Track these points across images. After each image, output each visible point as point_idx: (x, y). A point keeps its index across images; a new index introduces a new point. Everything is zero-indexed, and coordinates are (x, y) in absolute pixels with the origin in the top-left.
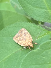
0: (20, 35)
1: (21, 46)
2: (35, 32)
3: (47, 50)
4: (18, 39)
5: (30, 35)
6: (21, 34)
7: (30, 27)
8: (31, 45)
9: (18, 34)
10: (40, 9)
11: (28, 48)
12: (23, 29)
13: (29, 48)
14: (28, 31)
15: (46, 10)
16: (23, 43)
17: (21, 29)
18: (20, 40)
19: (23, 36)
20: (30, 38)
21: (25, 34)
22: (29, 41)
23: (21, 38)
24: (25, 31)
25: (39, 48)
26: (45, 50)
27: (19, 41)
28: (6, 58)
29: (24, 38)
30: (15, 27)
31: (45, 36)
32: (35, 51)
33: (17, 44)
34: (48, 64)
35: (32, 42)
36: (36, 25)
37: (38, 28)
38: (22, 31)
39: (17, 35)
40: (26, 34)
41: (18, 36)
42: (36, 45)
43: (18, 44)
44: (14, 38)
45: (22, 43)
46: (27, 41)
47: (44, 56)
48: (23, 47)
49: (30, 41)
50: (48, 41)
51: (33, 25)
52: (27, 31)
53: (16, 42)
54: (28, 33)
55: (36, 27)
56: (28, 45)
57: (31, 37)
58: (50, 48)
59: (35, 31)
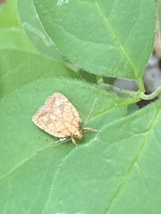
0: (49, 109)
1: (52, 137)
2: (87, 102)
3: (115, 144)
4: (45, 119)
5: (74, 109)
6: (51, 107)
7: (73, 90)
8: (78, 133)
9: (43, 107)
10: (98, 44)
11: (71, 141)
13: (73, 140)
14: (70, 100)
15: (112, 47)
16: (58, 130)
17: (52, 94)
18: (50, 121)
19: (58, 112)
20: (74, 117)
21: (62, 106)
22: (72, 124)
23: (53, 118)
24: (61, 100)
25: (96, 139)
26: (111, 143)
27: (46, 125)
29: (60, 116)
30: (37, 89)
31: (111, 110)
32: (86, 145)
33: (43, 131)
34: (119, 175)
35: (81, 127)
36: (88, 85)
37: (94, 92)
38: (54, 101)
40: (64, 108)
41: (46, 113)
42: (90, 132)
43: (46, 131)
44: (36, 117)
45: (56, 128)
47: (108, 158)
48: (59, 139)
49: (75, 123)
50: (117, 121)
51: (80, 84)
52: (66, 99)
53: (41, 127)
54: (70, 104)
55: (89, 89)
56: (69, 134)
57: (77, 114)
58: (121, 139)
59: (86, 99)
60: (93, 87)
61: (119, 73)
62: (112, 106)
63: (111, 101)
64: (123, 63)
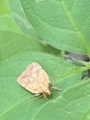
0: (28, 73)
1: (30, 92)
2: (54, 69)
3: (74, 101)
4: (26, 80)
5: (46, 74)
6: (30, 72)
7: (45, 60)
8: (48, 91)
9: (25, 71)
11: (43, 97)
12: (34, 64)
14: (43, 68)
17: (31, 63)
18: (29, 82)
19: (35, 75)
20: (46, 80)
21: (37, 72)
22: (44, 84)
23: (31, 80)
24: (37, 67)
25: (60, 97)
26: (71, 100)
27: (27, 84)
28: (5, 112)
29: (36, 78)
30: (21, 60)
31: (71, 75)
32: (54, 101)
33: (24, 88)
35: (50, 86)
36: (55, 57)
37: (59, 62)
38: (32, 67)
39: (24, 73)
40: (39, 73)
41: (26, 76)
42: (57, 90)
43: (26, 88)
45: (33, 87)
46: (41, 85)
47: (69, 111)
48: (35, 94)
50: (76, 85)
51: (50, 56)
52: (41, 67)
53: (23, 86)
54: (43, 70)
55: (56, 60)
56: (42, 92)
57: (48, 78)
59: (54, 67)
60: (59, 59)
61: (77, 50)
62: (71, 72)
63: (71, 69)
64: (79, 43)
